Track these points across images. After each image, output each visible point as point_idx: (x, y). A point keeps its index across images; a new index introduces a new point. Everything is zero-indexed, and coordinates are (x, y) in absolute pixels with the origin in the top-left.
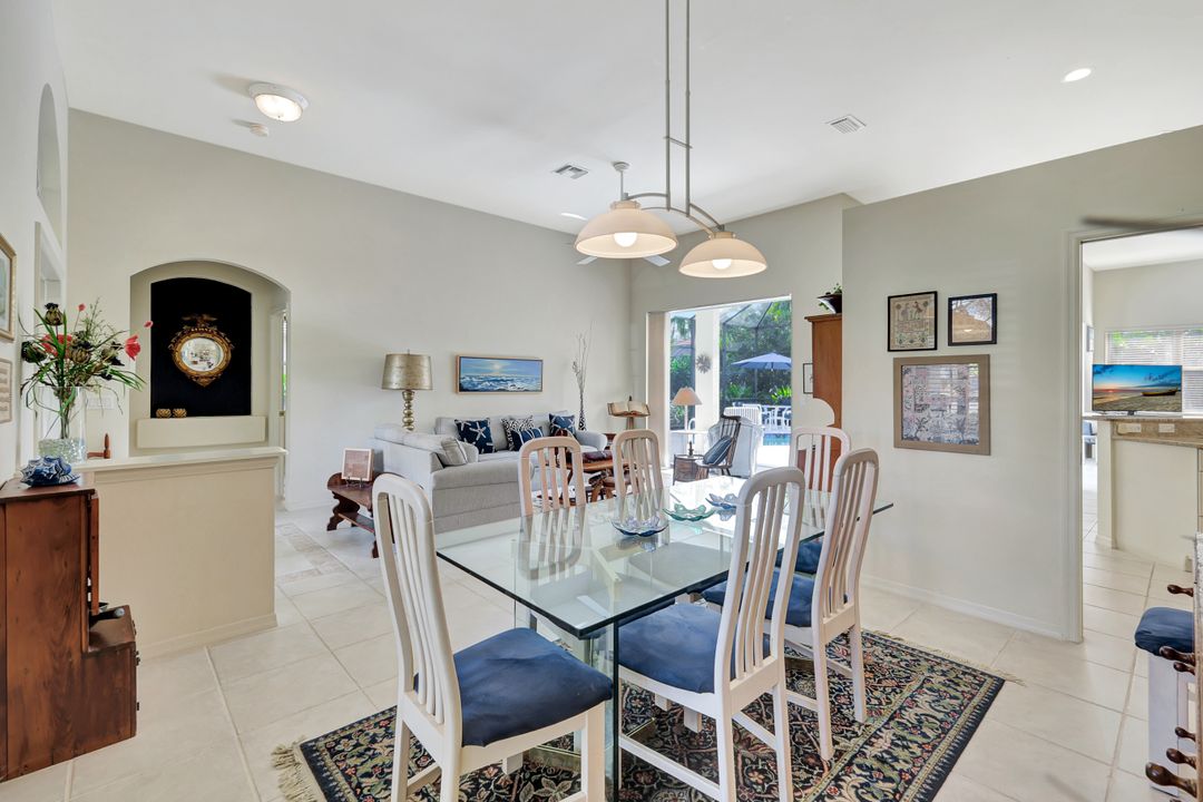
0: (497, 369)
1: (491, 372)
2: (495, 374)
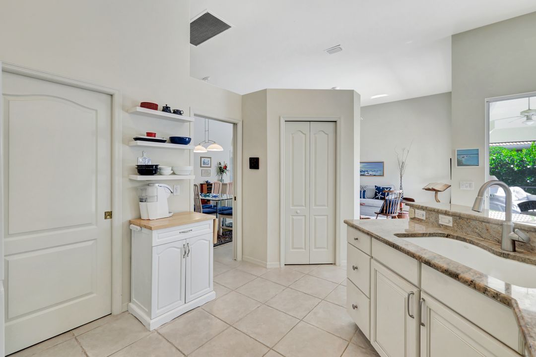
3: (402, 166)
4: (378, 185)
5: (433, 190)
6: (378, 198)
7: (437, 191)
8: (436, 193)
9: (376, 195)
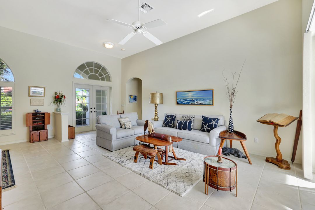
0: (190, 96)
1: (188, 97)
2: (190, 98)
3: (232, 94)
4: (206, 115)
5: (271, 123)
6: (204, 131)
7: (276, 126)
8: (275, 127)
9: (203, 127)
